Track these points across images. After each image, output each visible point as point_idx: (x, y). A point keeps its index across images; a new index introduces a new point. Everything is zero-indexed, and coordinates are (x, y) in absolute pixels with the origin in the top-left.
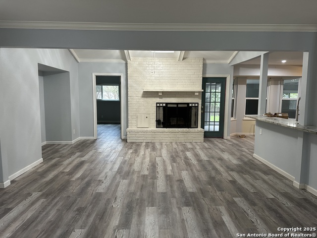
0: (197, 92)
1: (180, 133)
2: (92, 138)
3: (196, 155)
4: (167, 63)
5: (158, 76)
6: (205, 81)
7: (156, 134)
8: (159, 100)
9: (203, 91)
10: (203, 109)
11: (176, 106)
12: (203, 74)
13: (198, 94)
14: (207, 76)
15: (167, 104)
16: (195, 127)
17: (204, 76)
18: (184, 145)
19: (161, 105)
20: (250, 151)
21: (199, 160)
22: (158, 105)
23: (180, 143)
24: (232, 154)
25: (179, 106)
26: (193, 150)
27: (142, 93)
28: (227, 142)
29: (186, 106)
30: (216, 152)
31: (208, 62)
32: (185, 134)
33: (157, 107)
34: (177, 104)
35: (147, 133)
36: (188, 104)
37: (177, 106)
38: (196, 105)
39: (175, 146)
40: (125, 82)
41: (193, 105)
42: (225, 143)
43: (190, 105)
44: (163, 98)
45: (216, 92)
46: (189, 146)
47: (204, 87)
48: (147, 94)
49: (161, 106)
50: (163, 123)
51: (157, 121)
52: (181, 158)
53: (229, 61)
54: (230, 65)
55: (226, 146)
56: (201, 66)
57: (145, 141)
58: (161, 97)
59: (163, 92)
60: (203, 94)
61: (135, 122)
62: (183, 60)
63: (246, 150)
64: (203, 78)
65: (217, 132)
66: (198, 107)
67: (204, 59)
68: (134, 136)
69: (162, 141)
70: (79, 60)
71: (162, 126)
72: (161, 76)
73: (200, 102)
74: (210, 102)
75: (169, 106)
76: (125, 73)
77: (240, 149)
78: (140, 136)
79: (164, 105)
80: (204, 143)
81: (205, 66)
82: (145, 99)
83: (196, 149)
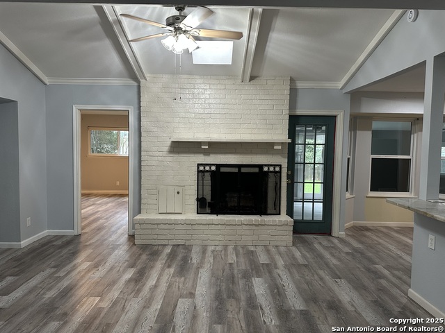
0: (278, 144)
1: (244, 227)
2: (69, 232)
3: (277, 292)
4: (219, 87)
5: (201, 111)
6: (295, 122)
7: (194, 227)
8: (202, 159)
9: (290, 141)
10: (291, 177)
11: (236, 170)
12: (290, 108)
13: (279, 147)
14: (299, 112)
15: (218, 166)
16: (274, 212)
17: (293, 113)
18: (251, 255)
19: (207, 168)
20: (394, 276)
21: (283, 313)
22: (201, 168)
23: (243, 247)
24: (358, 286)
25: (243, 170)
26: (270, 272)
27: (169, 144)
28: (340, 245)
29: (256, 170)
30: (321, 279)
31: (300, 85)
32: (254, 227)
33: (199, 171)
34: (239, 166)
35: (177, 227)
36: (260, 167)
37: (239, 170)
38: (277, 169)
39: (232, 258)
40: (137, 123)
41: (272, 169)
42: (335, 248)
43: (266, 169)
44: (211, 156)
45: (315, 144)
46: (263, 258)
47: (292, 134)
48: (180, 147)
49: (207, 171)
50: (210, 205)
51: (198, 200)
52: (238, 300)
53: (340, 84)
54: (344, 91)
55: (340, 260)
56: (287, 92)
57: (172, 243)
58: (206, 153)
59: (210, 144)
60: (291, 148)
61: (155, 202)
62: (250, 80)
63: (386, 272)
64: (290, 116)
65: (318, 222)
66: (280, 172)
67: (292, 80)
68: (149, 231)
69: (205, 243)
70: (47, 80)
71: (208, 210)
72: (207, 111)
73: (284, 162)
74: (304, 163)
75: (223, 170)
76: (137, 106)
77: (372, 267)
78: (162, 232)
79: (213, 168)
80: (294, 249)
81: (294, 92)
82: (176, 157)
83: (276, 268)
